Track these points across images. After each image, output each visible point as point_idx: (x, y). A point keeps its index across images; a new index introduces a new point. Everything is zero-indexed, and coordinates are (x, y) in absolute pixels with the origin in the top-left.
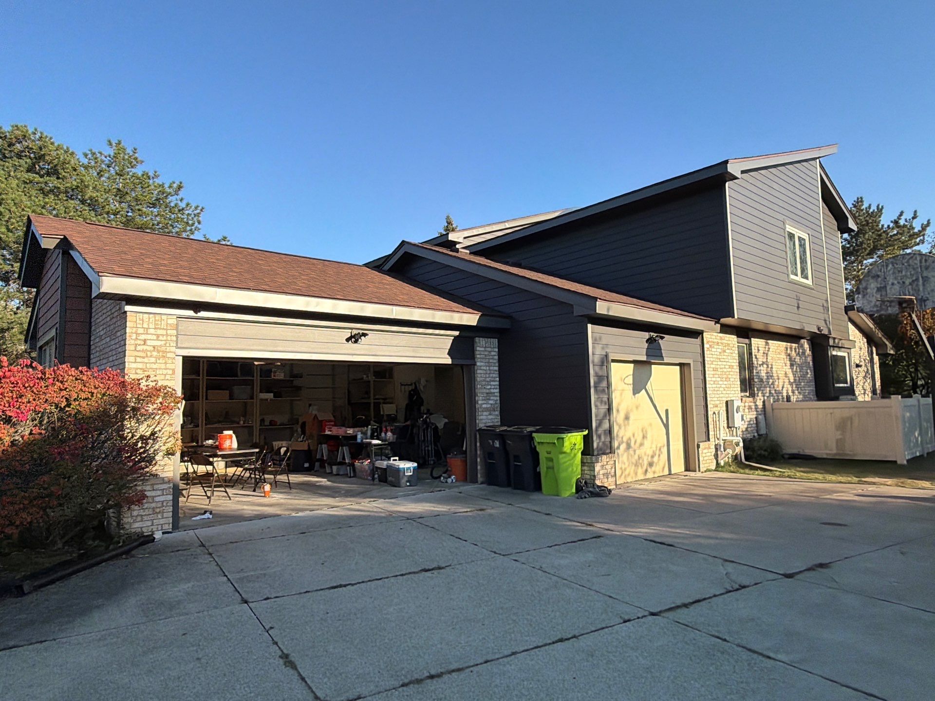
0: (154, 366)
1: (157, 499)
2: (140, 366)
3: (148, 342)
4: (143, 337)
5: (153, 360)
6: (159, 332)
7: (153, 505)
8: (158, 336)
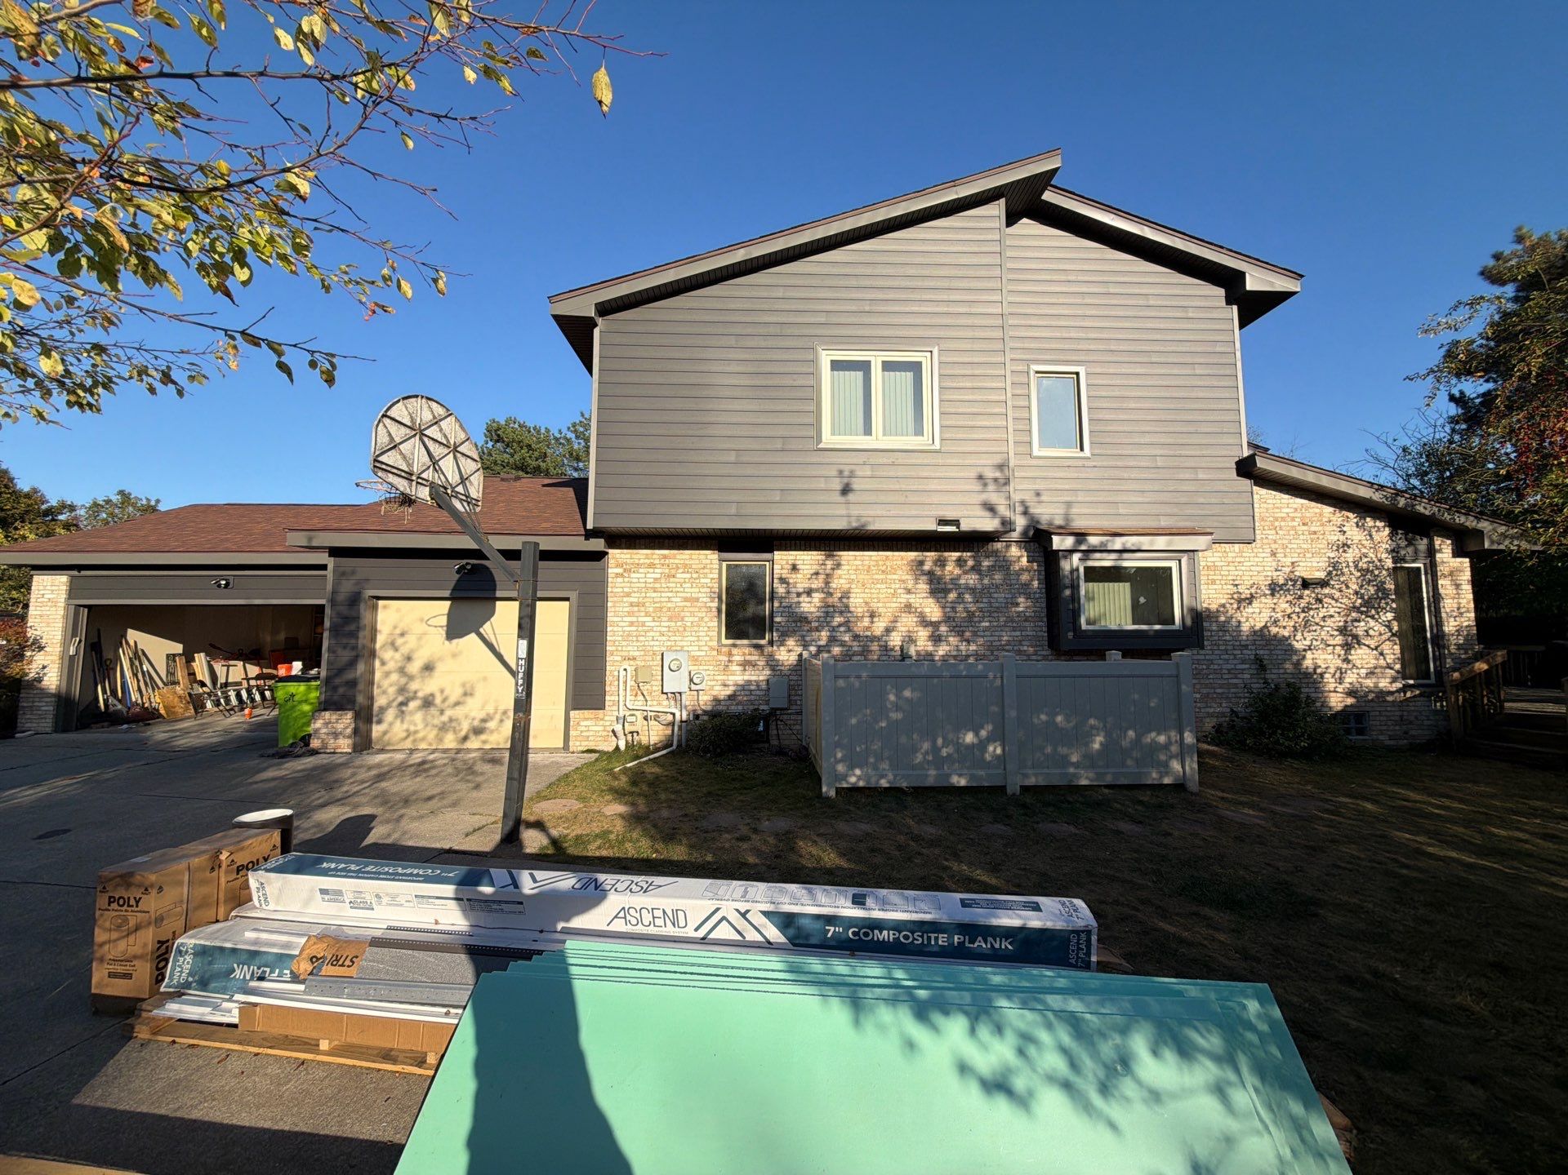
0: (48, 613)
1: (43, 708)
2: (39, 613)
3: (46, 596)
4: (42, 592)
5: (48, 608)
6: (54, 588)
7: (40, 712)
8: (53, 591)
